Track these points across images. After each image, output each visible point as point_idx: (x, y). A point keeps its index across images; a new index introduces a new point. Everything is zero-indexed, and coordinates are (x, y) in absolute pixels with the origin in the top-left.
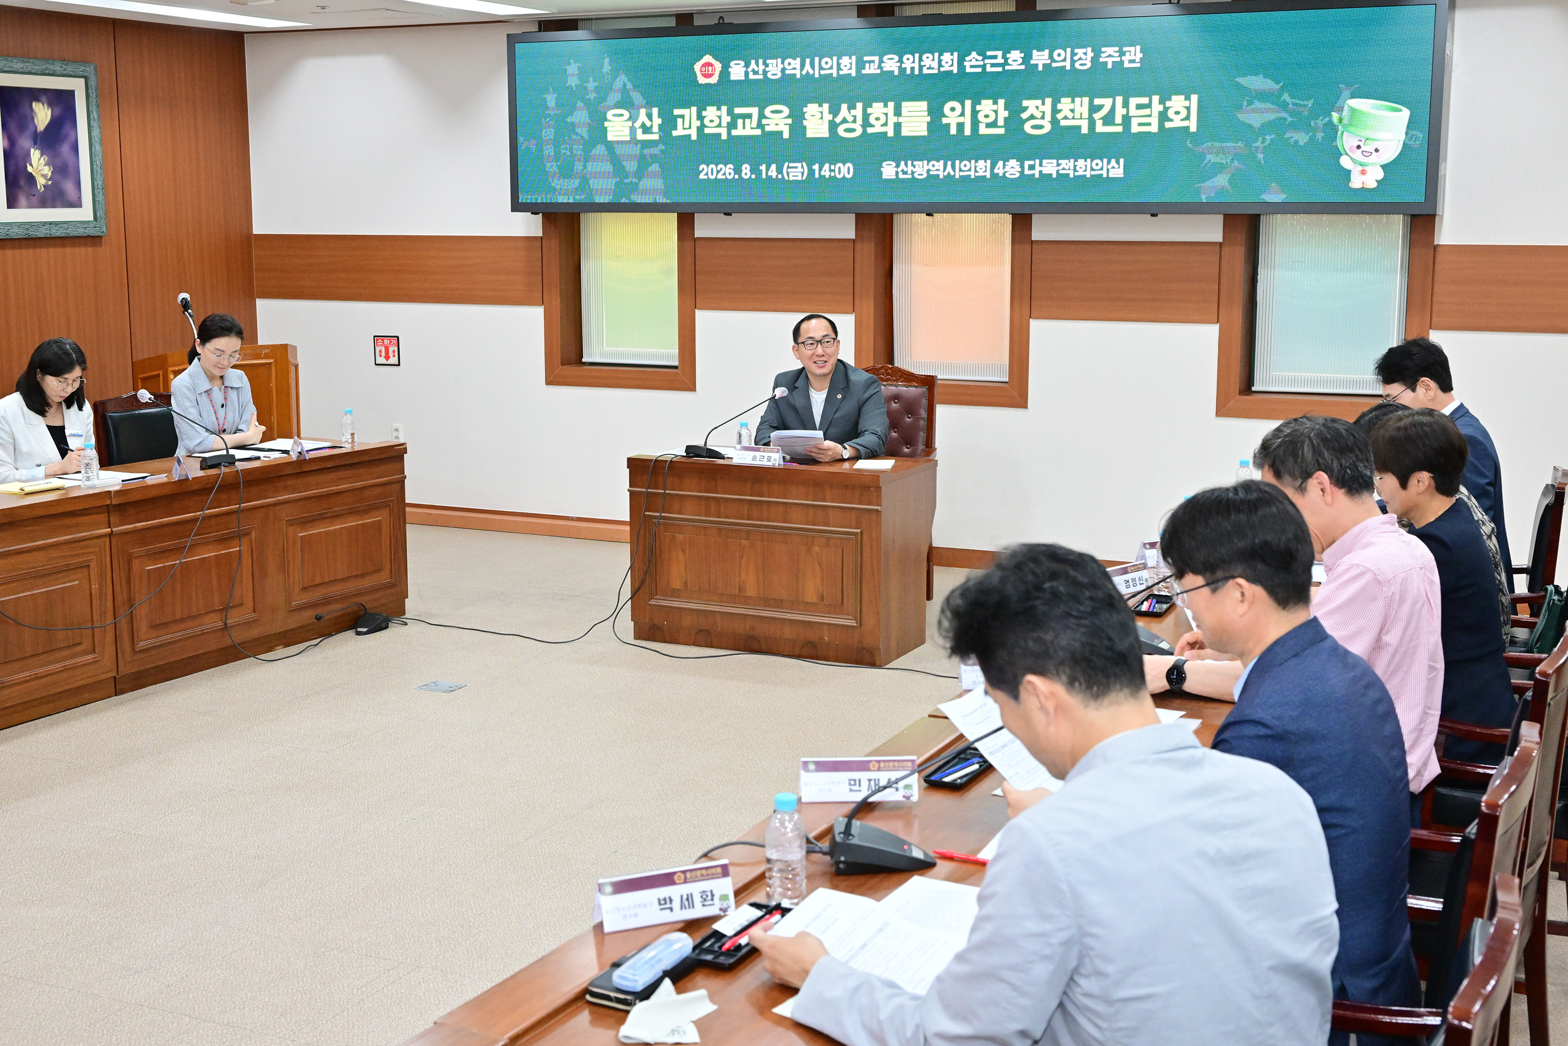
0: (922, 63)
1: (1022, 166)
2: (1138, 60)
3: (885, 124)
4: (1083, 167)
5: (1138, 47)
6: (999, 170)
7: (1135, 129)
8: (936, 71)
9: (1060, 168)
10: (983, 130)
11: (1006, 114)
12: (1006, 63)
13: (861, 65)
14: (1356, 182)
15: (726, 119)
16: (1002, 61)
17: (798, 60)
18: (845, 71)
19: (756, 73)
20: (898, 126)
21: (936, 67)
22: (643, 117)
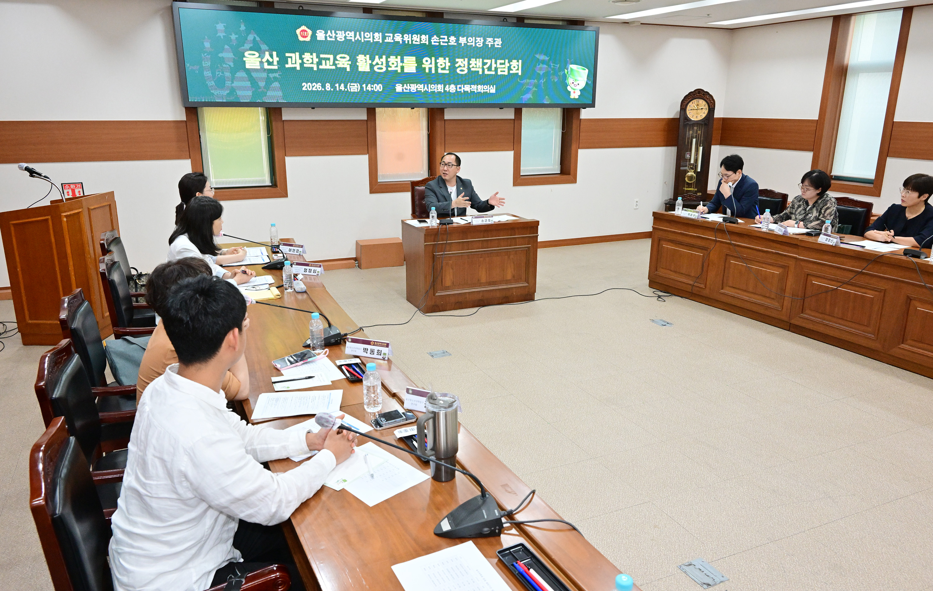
0: (413, 39)
1: (456, 88)
2: (500, 44)
3: (397, 66)
4: (480, 88)
5: (500, 39)
6: (447, 89)
7: (499, 73)
8: (419, 43)
9: (471, 88)
10: (440, 71)
11: (449, 64)
12: (449, 42)
13: (384, 38)
14: (573, 96)
15: (316, 60)
16: (447, 41)
17: (353, 32)
18: (376, 40)
19: (331, 37)
20: (402, 68)
21: (419, 41)
22: (267, 56)
